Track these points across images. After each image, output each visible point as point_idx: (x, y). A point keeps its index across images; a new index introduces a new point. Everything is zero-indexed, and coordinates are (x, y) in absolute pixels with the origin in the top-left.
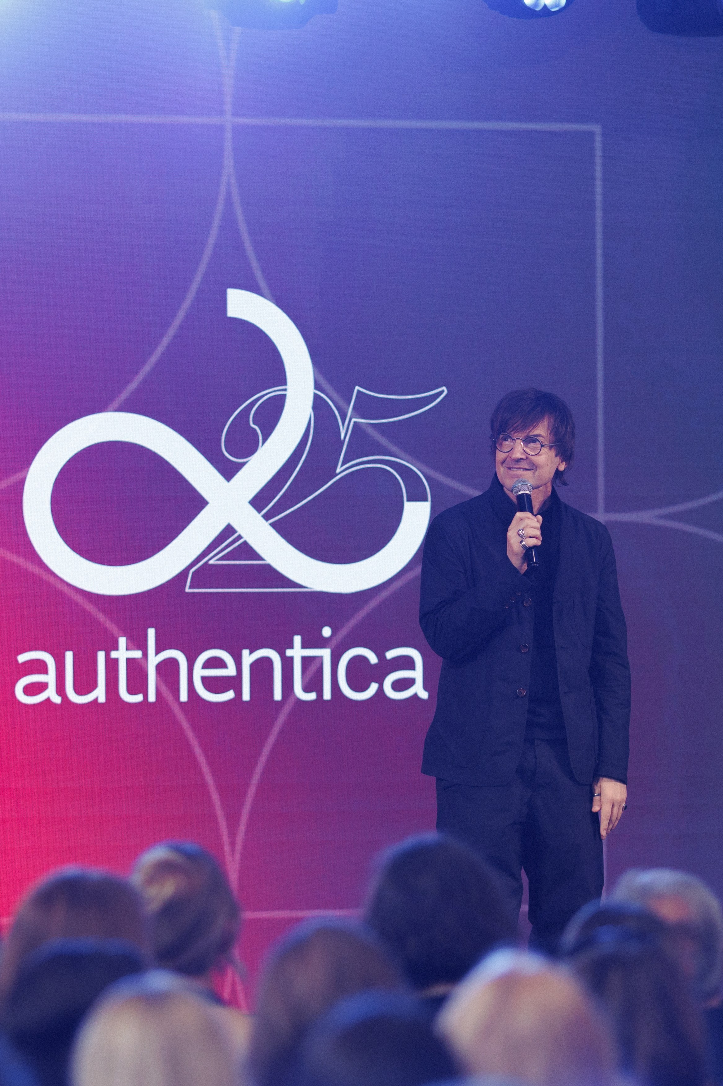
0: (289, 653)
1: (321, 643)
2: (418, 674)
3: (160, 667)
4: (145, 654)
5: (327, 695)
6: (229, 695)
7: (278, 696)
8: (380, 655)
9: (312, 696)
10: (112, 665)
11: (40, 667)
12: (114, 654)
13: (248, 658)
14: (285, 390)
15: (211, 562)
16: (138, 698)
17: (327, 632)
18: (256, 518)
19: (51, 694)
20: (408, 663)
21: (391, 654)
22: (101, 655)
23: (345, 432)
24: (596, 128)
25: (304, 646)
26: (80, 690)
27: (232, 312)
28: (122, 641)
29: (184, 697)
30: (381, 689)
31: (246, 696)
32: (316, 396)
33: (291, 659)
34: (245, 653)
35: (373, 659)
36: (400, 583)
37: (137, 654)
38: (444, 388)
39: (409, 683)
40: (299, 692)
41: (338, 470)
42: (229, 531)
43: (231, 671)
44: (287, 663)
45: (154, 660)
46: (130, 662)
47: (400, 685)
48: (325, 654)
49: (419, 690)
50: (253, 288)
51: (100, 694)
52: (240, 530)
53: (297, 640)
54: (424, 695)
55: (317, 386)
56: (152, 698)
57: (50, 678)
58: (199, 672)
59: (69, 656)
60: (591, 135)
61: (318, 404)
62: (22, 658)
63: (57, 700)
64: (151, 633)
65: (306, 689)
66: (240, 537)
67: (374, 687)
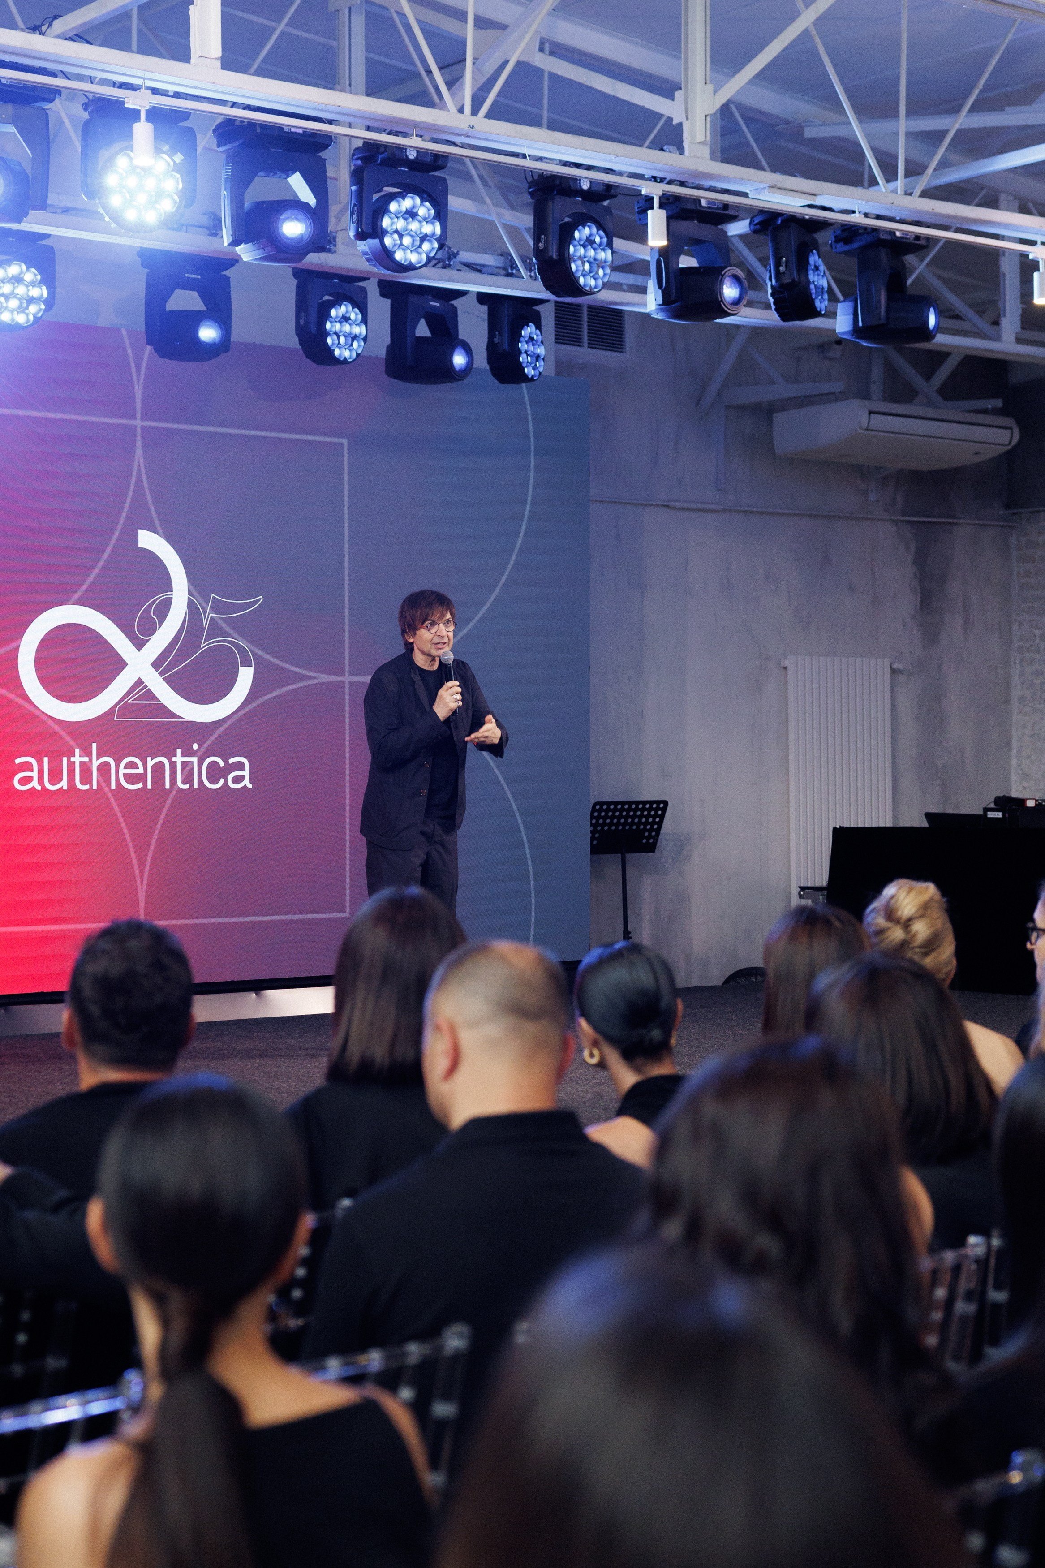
0: (174, 759)
1: (192, 753)
2: (246, 773)
3: (100, 768)
4: (91, 760)
5: (196, 786)
6: (140, 785)
7: (167, 786)
8: (226, 761)
9: (187, 787)
10: (71, 766)
11: (28, 767)
12: (72, 759)
13: (150, 763)
14: (172, 595)
15: (129, 702)
16: (87, 787)
17: (195, 746)
18: (156, 674)
19: (35, 784)
20: (240, 766)
21: (231, 761)
22: (65, 760)
23: (205, 622)
24: (345, 441)
25: (182, 756)
26: (52, 783)
27: (141, 545)
28: (77, 751)
29: (113, 787)
30: (226, 782)
31: (149, 787)
32: (189, 597)
33: (176, 762)
34: (149, 759)
35: (222, 764)
36: (236, 717)
37: (86, 759)
38: (261, 597)
39: (242, 778)
40: (180, 784)
41: (202, 646)
42: (139, 682)
43: (141, 770)
44: (173, 765)
45: (96, 763)
46: (82, 763)
47: (237, 780)
48: (195, 760)
49: (247, 782)
50: (152, 529)
51: (64, 784)
52: (146, 683)
53: (179, 751)
54: (250, 786)
55: (190, 593)
56: (95, 787)
57: (35, 774)
58: (122, 771)
59: (46, 760)
60: (342, 444)
61: (190, 604)
62: (18, 761)
63: (39, 788)
64: (94, 745)
65: (184, 783)
66: (146, 686)
67: (222, 781)
